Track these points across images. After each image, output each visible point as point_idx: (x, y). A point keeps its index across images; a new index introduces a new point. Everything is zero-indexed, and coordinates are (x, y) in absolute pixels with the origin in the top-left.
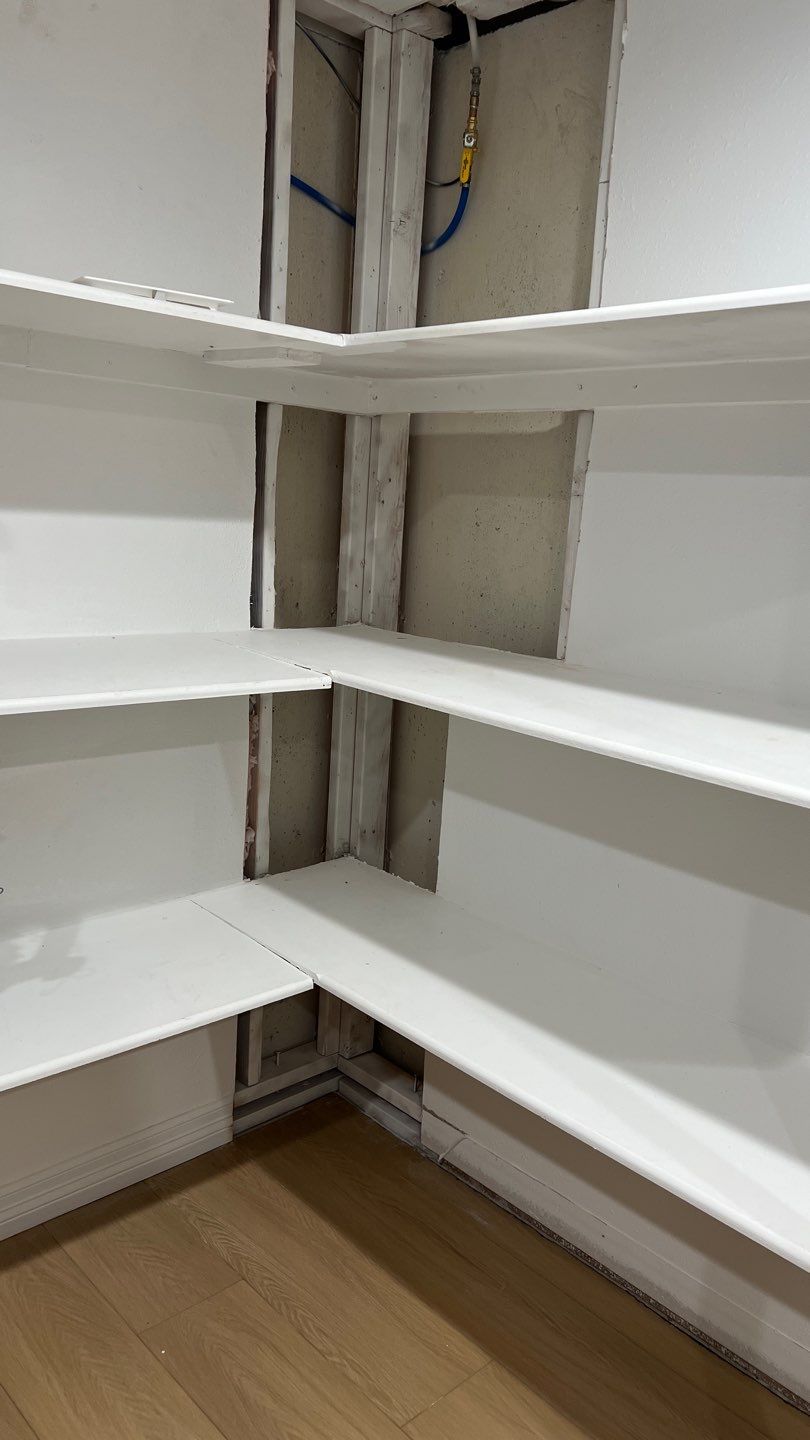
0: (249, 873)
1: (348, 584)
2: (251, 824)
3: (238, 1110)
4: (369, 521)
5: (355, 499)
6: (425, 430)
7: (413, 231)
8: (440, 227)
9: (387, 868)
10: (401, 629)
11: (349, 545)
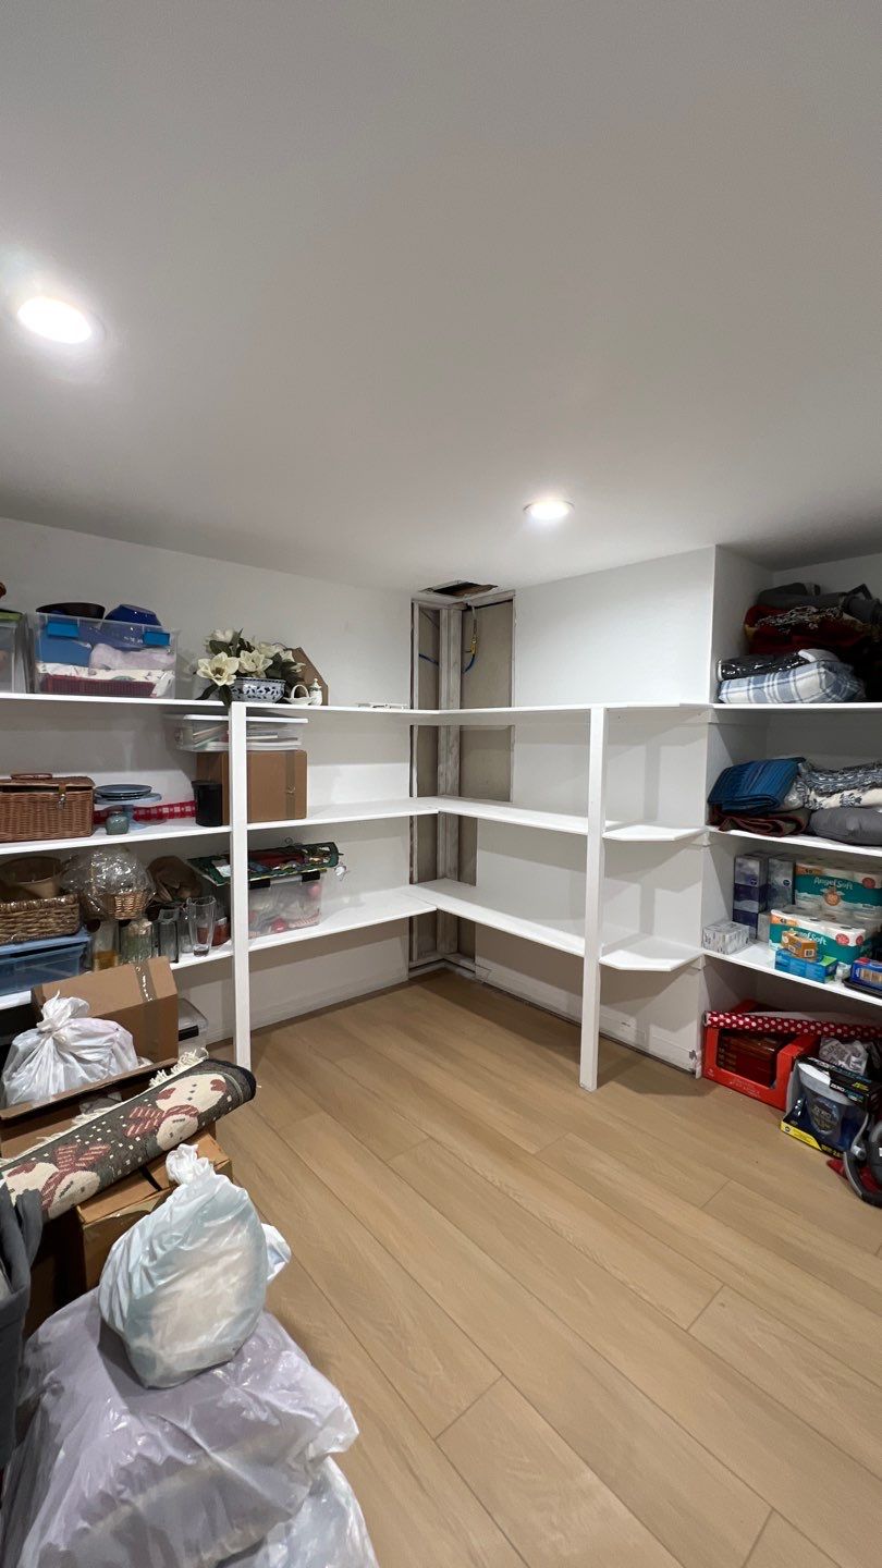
0: (411, 882)
1: (441, 781)
2: (411, 865)
3: (411, 970)
4: (447, 761)
5: (442, 753)
6: (465, 729)
7: (458, 667)
8: (466, 666)
9: (459, 880)
10: (460, 795)
11: (441, 768)
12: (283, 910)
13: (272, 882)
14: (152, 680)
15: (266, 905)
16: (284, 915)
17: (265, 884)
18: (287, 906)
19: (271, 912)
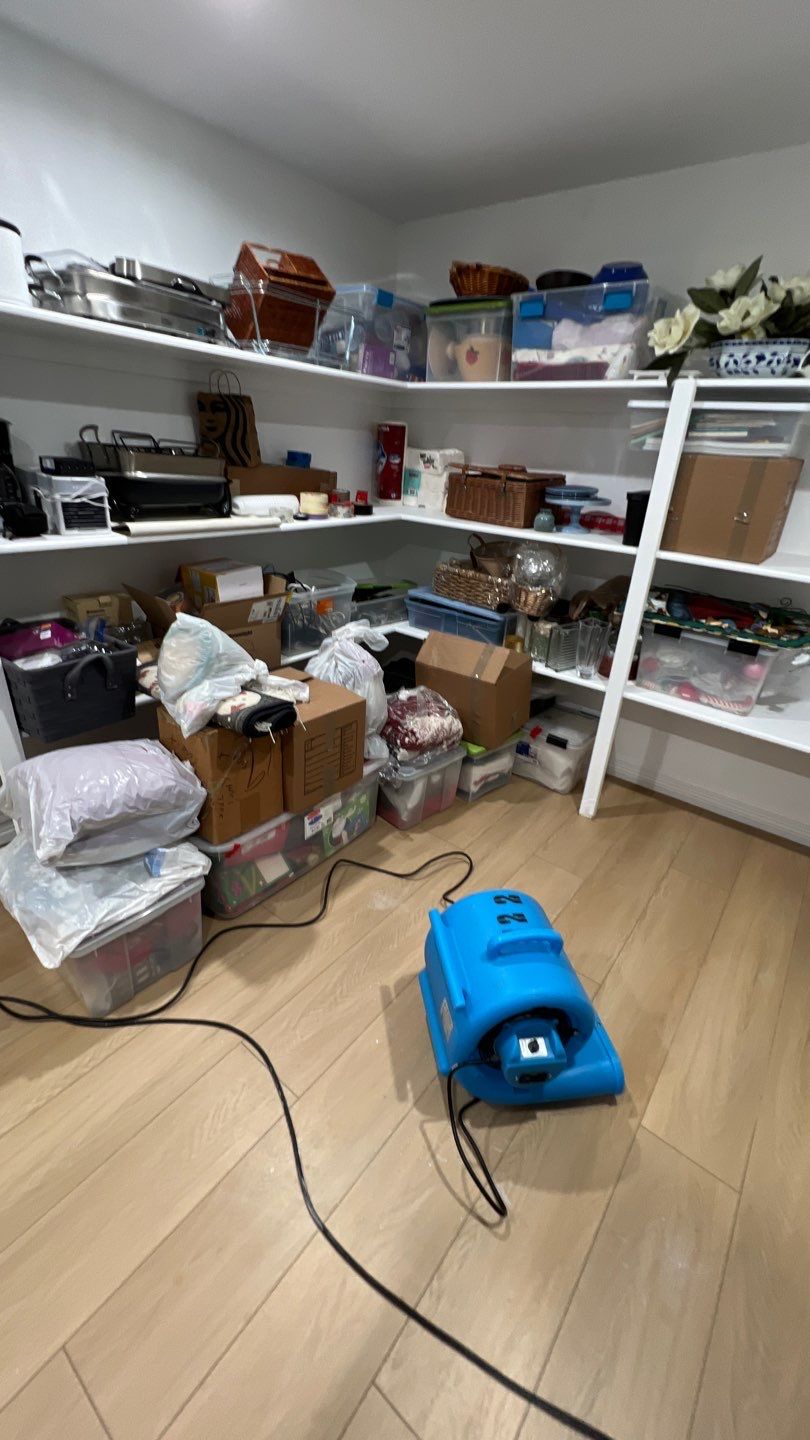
12: (694, 675)
13: (684, 635)
14: (605, 358)
15: (670, 658)
16: (695, 682)
17: (674, 633)
18: (701, 672)
19: (676, 670)
